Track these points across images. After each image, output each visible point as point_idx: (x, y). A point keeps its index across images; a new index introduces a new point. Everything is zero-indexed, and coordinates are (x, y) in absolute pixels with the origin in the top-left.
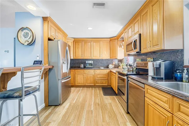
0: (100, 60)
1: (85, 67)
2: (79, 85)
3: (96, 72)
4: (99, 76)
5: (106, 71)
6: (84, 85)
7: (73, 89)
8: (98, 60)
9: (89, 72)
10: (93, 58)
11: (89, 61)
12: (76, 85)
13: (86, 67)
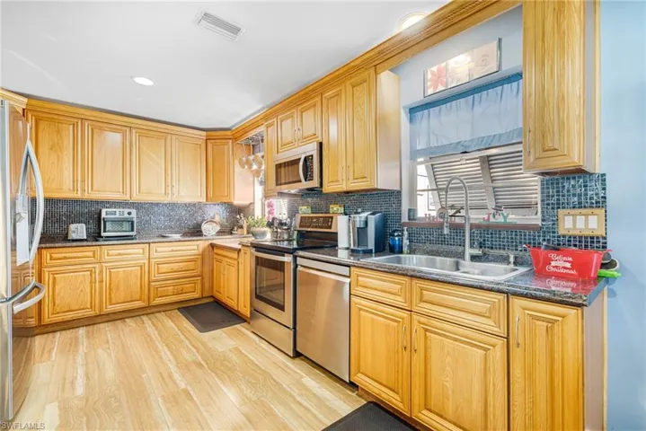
0: (166, 205)
1: (95, 236)
2: (69, 316)
3: (154, 254)
4: (164, 268)
5: (196, 247)
6: (98, 313)
8: (157, 204)
9: (120, 254)
10: (137, 197)
11: (117, 210)
12: (46, 320)
13: (103, 234)
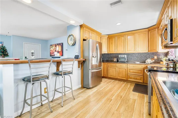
0: (136, 54)
2: (112, 77)
3: (128, 67)
4: (131, 71)
5: (141, 67)
7: (104, 80)
9: (121, 66)
10: (127, 52)
11: (122, 55)
12: (109, 77)
13: (119, 61)
